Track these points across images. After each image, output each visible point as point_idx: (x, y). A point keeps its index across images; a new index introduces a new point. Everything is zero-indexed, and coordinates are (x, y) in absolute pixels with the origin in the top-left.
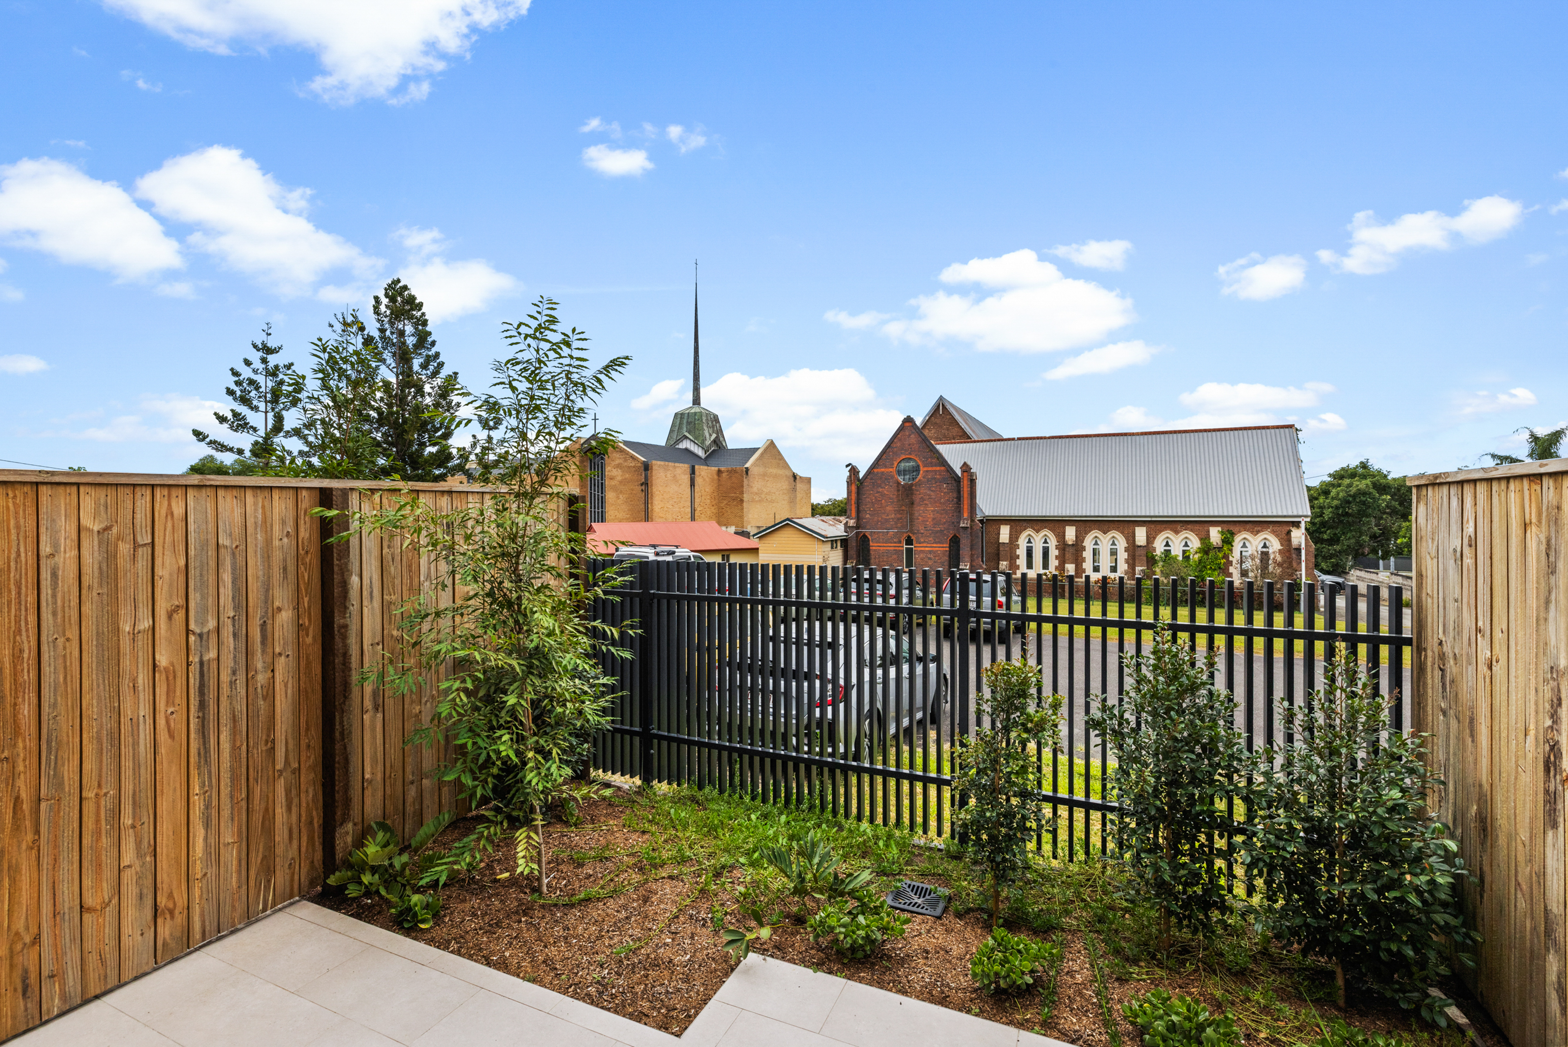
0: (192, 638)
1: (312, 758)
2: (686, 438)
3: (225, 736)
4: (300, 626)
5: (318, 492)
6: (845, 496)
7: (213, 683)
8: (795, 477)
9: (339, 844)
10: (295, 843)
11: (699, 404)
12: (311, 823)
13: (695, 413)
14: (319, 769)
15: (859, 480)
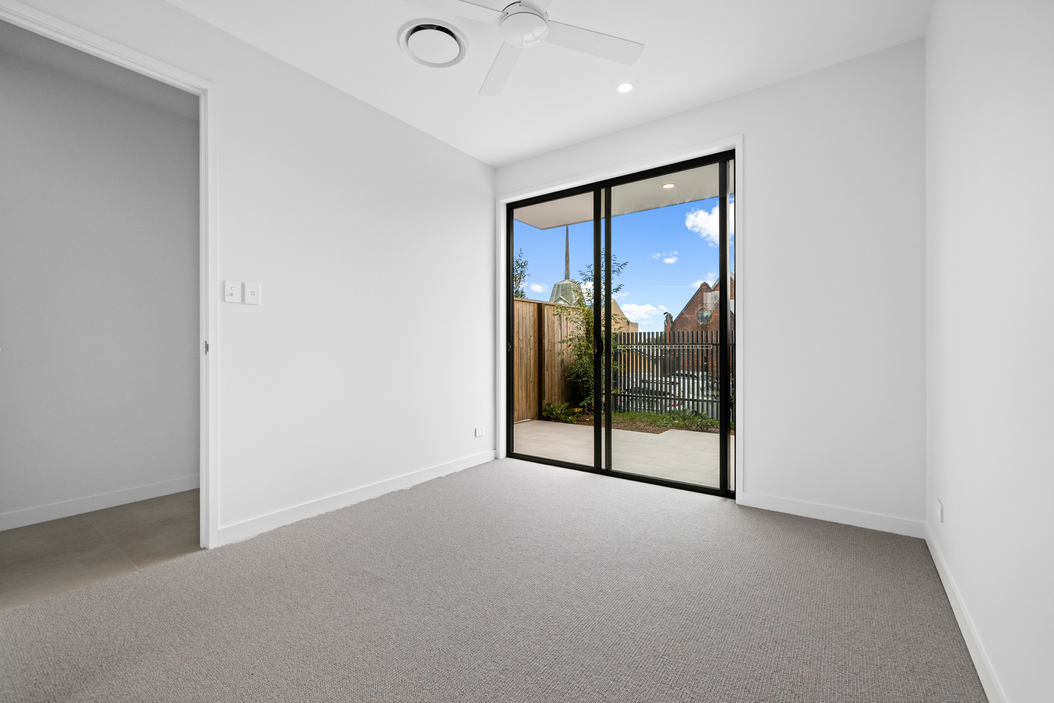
0: (520, 340)
1: (536, 380)
2: (561, 299)
3: (524, 367)
4: (535, 342)
5: (537, 304)
6: (664, 330)
7: (522, 354)
8: (628, 322)
9: (544, 405)
10: (534, 402)
11: (569, 279)
12: (536, 399)
13: (567, 284)
14: (537, 383)
15: (672, 322)
